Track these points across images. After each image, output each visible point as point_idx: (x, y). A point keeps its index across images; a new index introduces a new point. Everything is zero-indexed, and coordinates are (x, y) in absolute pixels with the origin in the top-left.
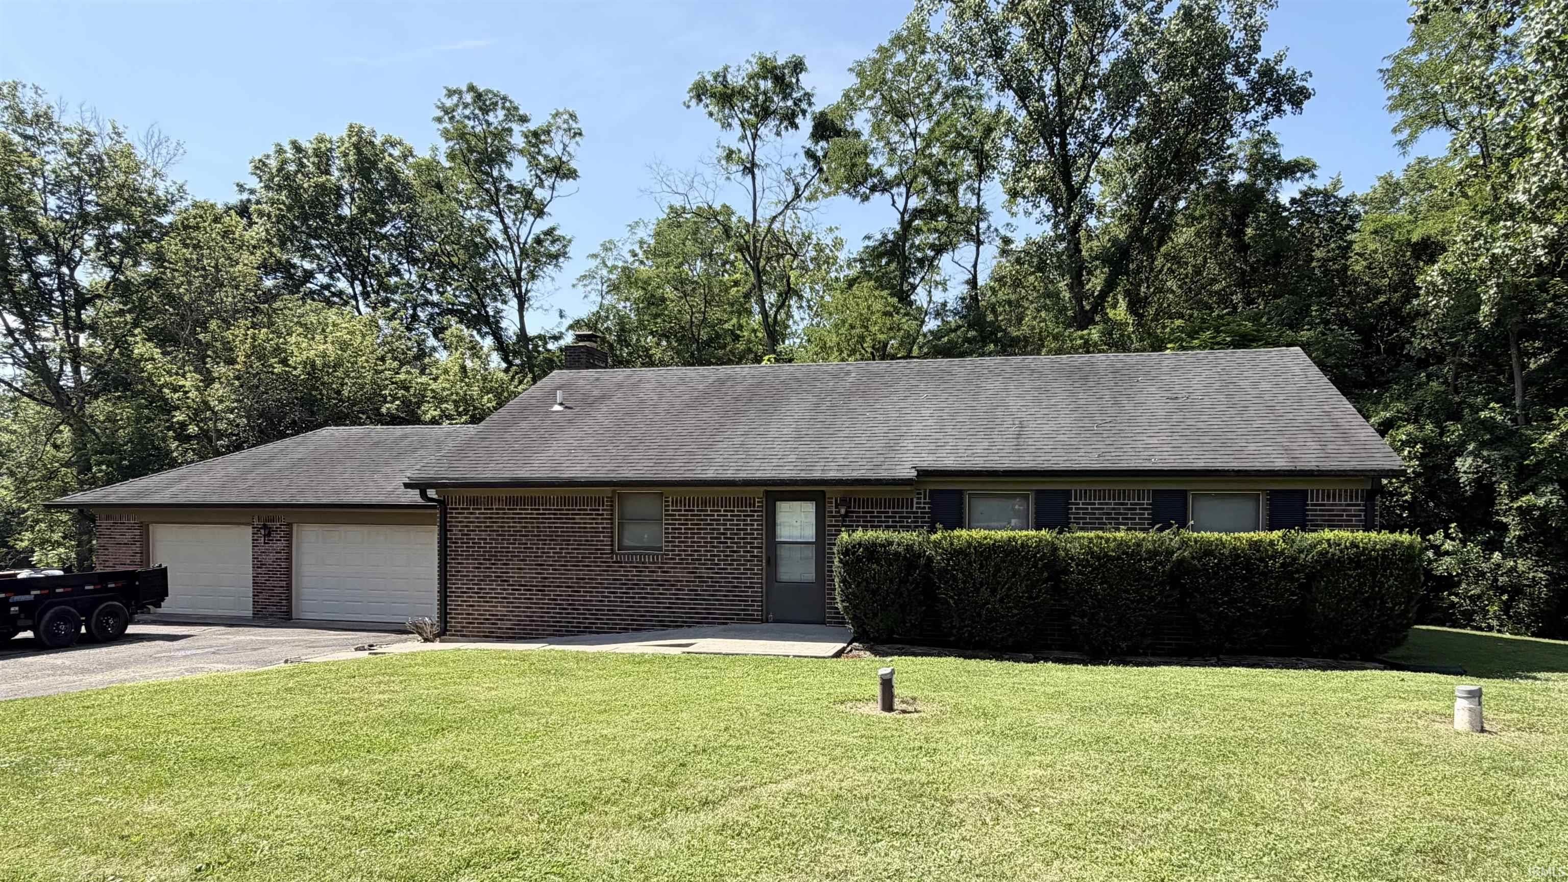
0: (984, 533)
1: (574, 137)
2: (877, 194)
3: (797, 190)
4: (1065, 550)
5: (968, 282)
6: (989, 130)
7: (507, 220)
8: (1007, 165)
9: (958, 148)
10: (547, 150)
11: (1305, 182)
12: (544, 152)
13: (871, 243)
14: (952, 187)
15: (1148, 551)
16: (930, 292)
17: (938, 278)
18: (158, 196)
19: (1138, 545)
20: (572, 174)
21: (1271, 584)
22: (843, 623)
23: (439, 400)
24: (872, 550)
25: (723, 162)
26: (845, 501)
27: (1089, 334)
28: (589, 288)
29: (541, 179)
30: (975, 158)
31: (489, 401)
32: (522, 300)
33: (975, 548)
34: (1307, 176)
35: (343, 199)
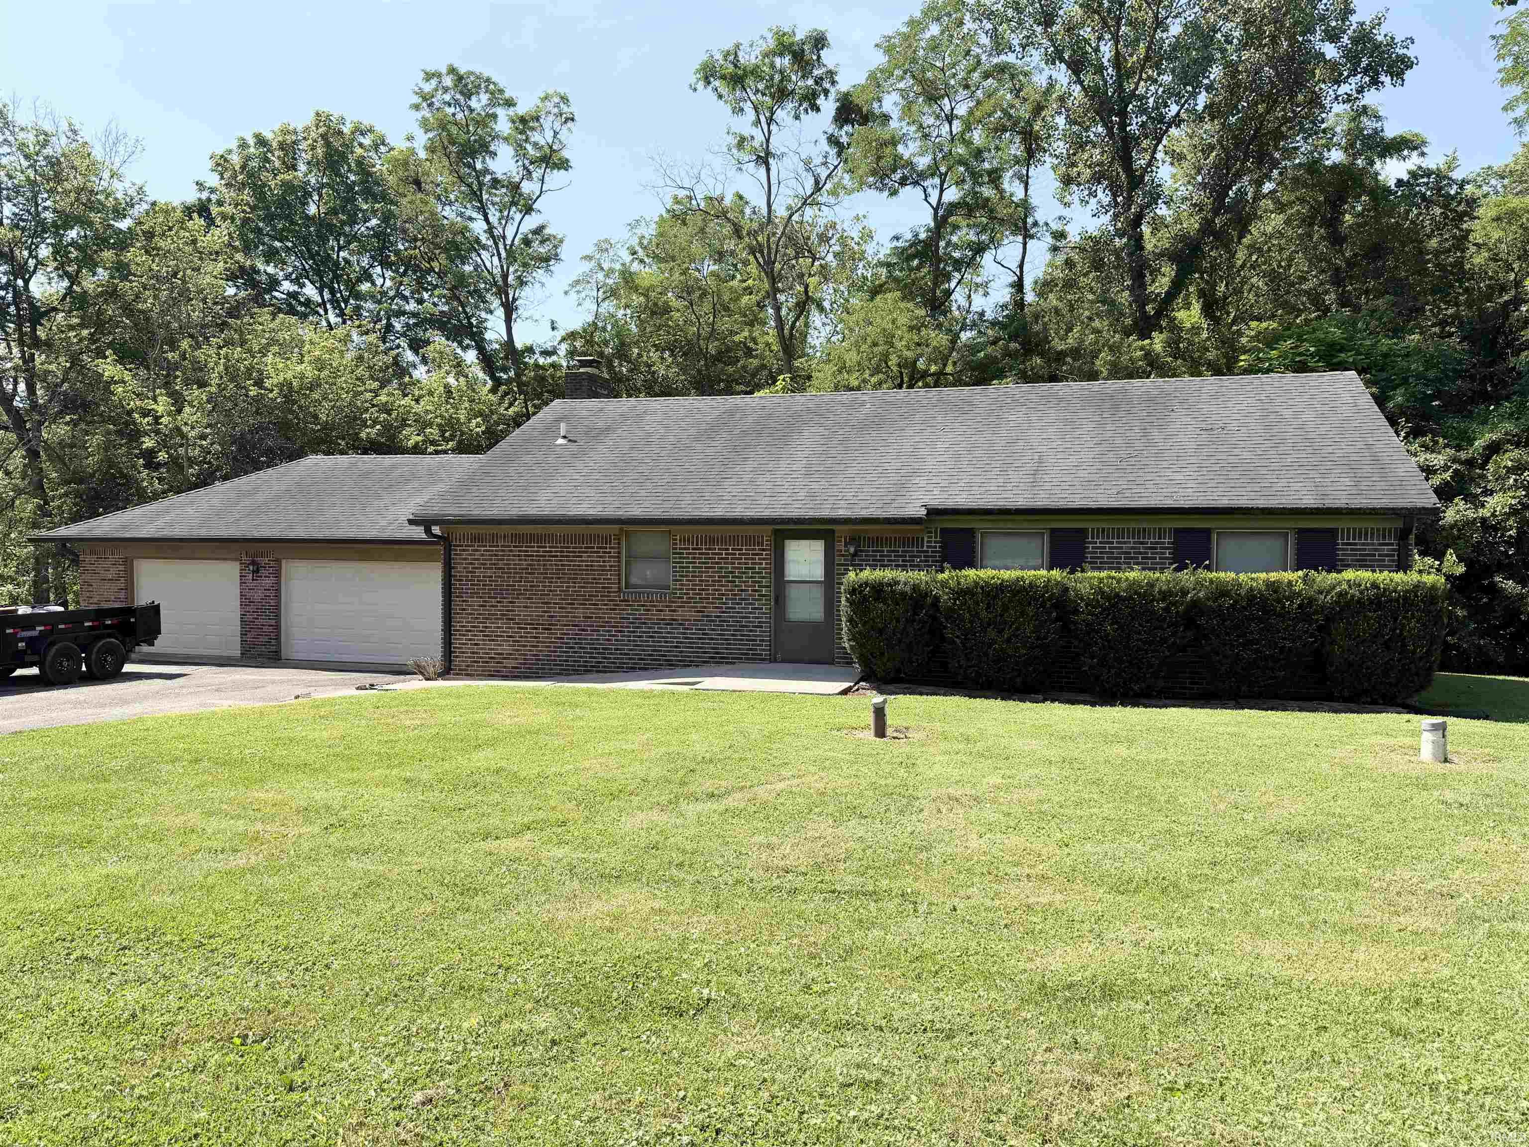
0: (990, 572)
1: (565, 122)
2: (908, 188)
3: (817, 182)
4: (1075, 590)
5: (1012, 285)
6: (1038, 109)
7: (491, 219)
8: (1060, 147)
9: (1004, 130)
10: (535, 137)
11: (1414, 161)
12: (532, 139)
13: (900, 244)
14: (995, 176)
15: (1160, 592)
16: (969, 296)
17: (979, 280)
18: (116, 199)
19: (1151, 585)
20: (564, 165)
21: (1289, 626)
22: (850, 663)
23: (423, 424)
24: (878, 590)
25: (735, 151)
26: (853, 539)
27: (1151, 344)
28: (583, 295)
29: (528, 170)
30: (1024, 140)
31: (478, 426)
32: (509, 309)
33: (982, 588)
34: (1415, 154)
35: (311, 197)
